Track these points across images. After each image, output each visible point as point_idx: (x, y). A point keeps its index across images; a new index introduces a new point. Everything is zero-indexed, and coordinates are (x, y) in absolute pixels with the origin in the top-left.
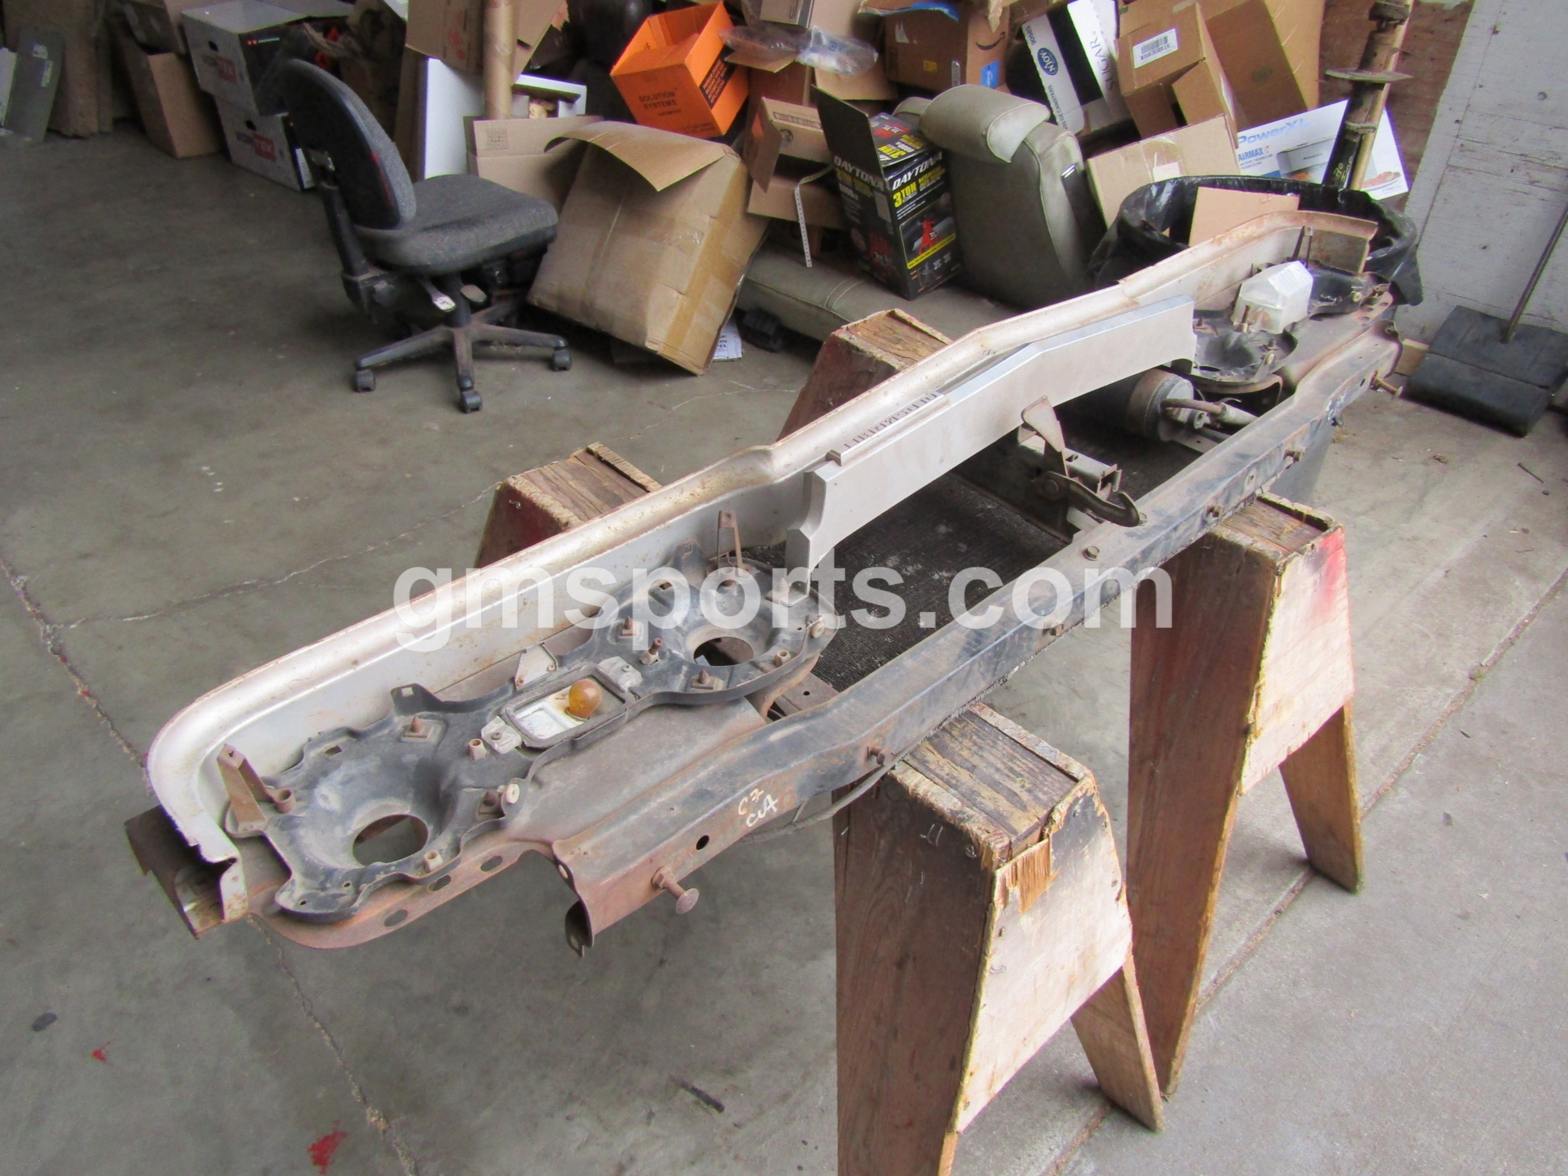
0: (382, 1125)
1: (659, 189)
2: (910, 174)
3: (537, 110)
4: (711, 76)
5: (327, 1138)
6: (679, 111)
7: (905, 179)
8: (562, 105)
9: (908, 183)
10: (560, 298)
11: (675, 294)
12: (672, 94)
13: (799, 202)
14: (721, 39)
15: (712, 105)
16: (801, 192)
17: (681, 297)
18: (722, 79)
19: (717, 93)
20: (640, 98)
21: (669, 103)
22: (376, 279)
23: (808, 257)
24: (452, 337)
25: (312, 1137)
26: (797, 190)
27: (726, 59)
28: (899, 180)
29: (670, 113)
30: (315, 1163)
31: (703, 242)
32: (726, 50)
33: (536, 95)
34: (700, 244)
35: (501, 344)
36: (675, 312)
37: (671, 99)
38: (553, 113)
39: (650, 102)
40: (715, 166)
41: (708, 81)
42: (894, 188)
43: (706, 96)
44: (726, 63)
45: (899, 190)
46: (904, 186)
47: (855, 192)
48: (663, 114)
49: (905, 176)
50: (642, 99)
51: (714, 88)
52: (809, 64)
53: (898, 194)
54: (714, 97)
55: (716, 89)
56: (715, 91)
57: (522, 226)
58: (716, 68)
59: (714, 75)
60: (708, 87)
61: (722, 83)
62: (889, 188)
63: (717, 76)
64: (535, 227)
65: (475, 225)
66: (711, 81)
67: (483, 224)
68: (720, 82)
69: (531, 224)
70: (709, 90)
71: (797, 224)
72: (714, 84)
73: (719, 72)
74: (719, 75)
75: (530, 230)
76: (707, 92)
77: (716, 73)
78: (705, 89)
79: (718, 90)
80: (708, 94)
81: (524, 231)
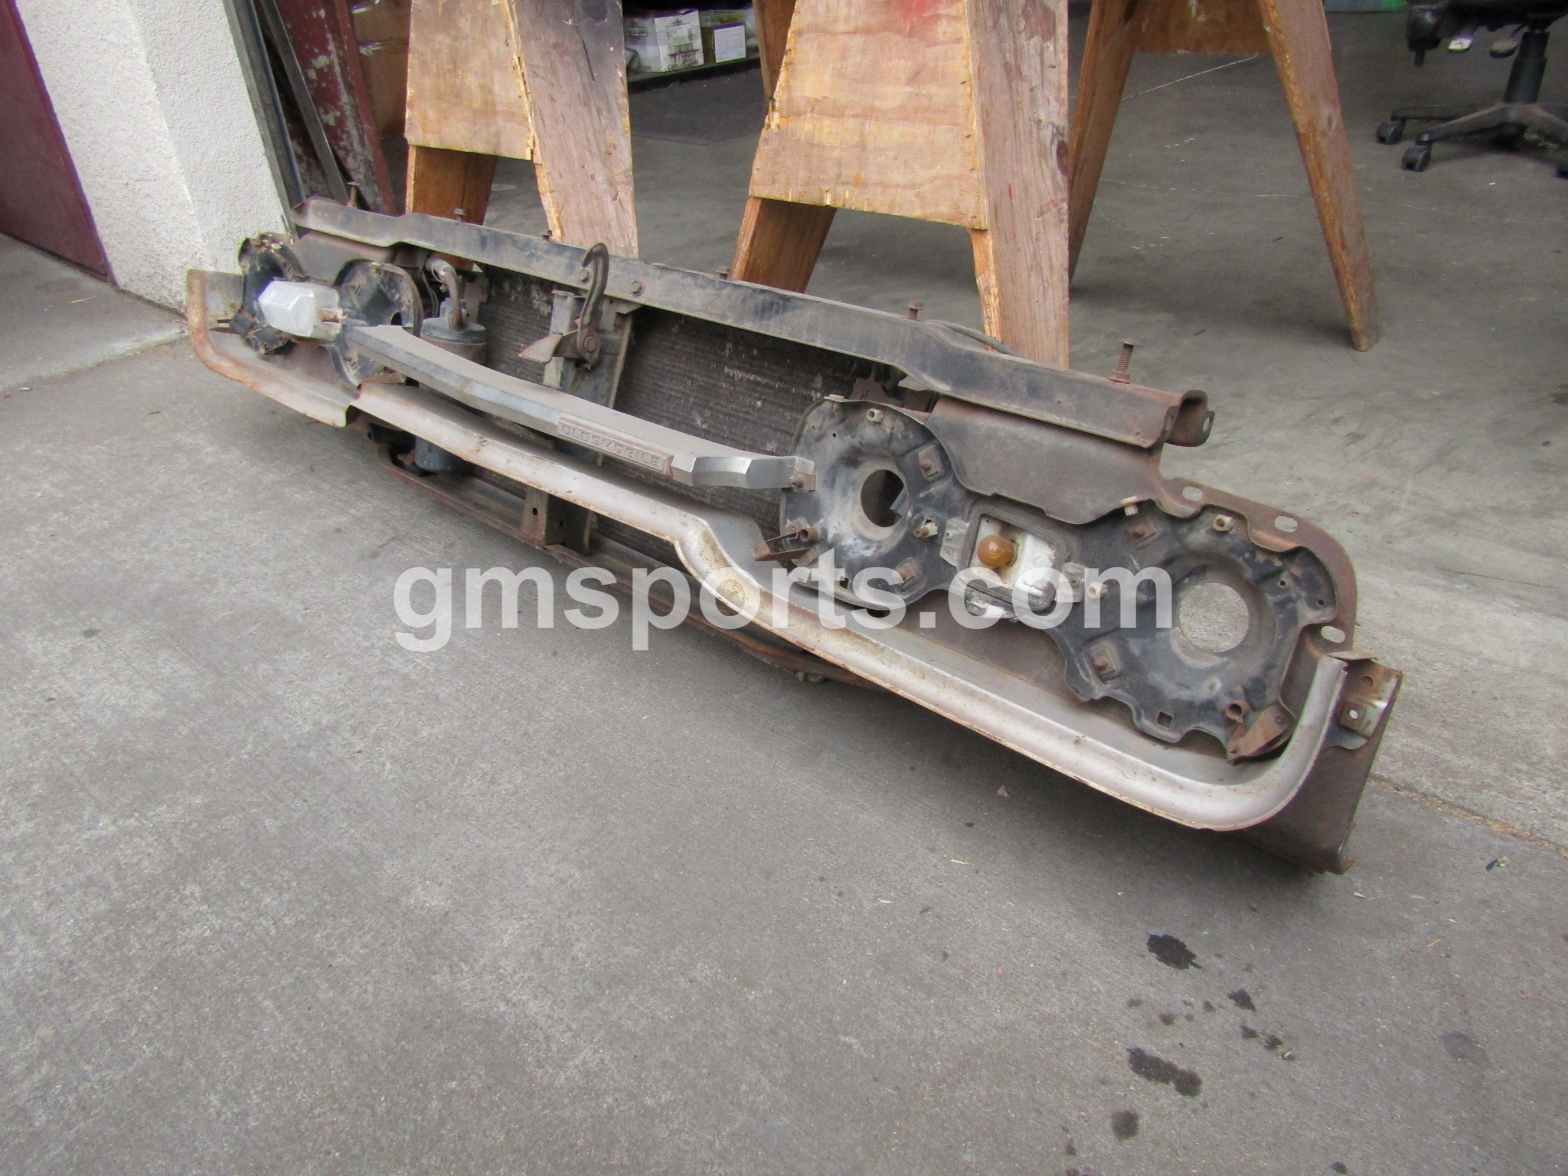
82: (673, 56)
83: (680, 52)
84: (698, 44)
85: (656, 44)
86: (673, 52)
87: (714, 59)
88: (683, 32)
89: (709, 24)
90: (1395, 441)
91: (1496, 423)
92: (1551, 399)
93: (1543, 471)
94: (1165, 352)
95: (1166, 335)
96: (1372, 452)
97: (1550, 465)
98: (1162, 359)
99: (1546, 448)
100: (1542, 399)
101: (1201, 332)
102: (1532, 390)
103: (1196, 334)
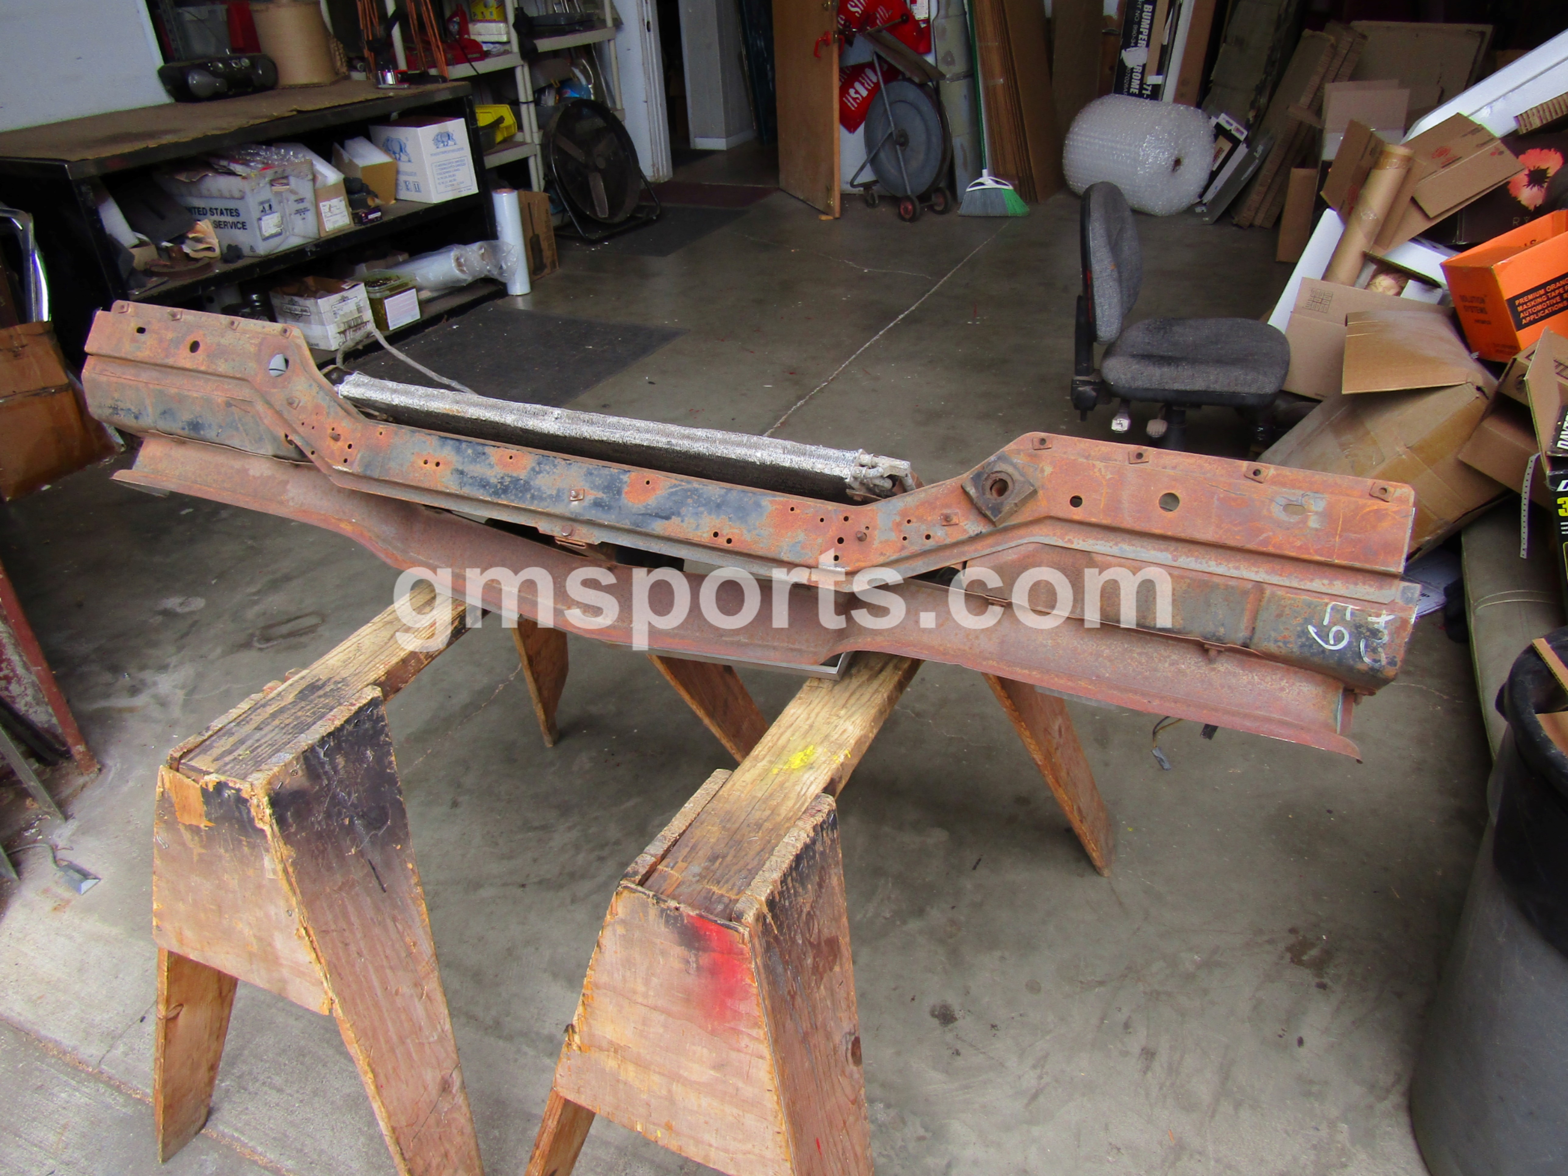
1: (1342, 393)
3: (1384, 283)
4: (1542, 292)
6: (1489, 323)
8: (1412, 287)
12: (1483, 301)
13: (1529, 471)
15: (1520, 327)
18: (1562, 300)
19: (1540, 314)
21: (1482, 311)
22: (1087, 383)
23: (1524, 545)
26: (1534, 457)
29: (1483, 322)
31: (1380, 468)
37: (1482, 305)
38: (1399, 291)
39: (1468, 304)
40: (1448, 391)
41: (1530, 297)
43: (1515, 314)
48: (1477, 321)
50: (1461, 298)
51: (1539, 307)
54: (1532, 317)
55: (1543, 309)
56: (1539, 311)
57: (1216, 382)
58: (1558, 284)
59: (1546, 293)
60: (1526, 303)
61: (1561, 305)
62: (1550, 487)
63: (1553, 294)
64: (1233, 388)
65: (1169, 364)
66: (1537, 298)
67: (1178, 366)
68: (1557, 303)
69: (1229, 384)
70: (1525, 307)
71: (1518, 498)
72: (1541, 303)
73: (1561, 290)
74: (1560, 295)
75: (1226, 389)
76: (1520, 309)
77: (1554, 290)
78: (1519, 305)
79: (1547, 312)
80: (1522, 312)
81: (1218, 387)
82: (343, 332)
83: (350, 327)
84: (368, 315)
85: (322, 324)
86: (342, 329)
87: (388, 327)
88: (350, 307)
89: (378, 295)
90: (1182, 1057)
91: (1255, 1008)
92: (1288, 956)
93: (1308, 1094)
94: (953, 907)
95: (948, 874)
96: (1168, 1084)
97: (1311, 1082)
98: (953, 922)
99: (1302, 1051)
100: (1282, 958)
101: (977, 863)
102: (1270, 942)
103: (975, 868)
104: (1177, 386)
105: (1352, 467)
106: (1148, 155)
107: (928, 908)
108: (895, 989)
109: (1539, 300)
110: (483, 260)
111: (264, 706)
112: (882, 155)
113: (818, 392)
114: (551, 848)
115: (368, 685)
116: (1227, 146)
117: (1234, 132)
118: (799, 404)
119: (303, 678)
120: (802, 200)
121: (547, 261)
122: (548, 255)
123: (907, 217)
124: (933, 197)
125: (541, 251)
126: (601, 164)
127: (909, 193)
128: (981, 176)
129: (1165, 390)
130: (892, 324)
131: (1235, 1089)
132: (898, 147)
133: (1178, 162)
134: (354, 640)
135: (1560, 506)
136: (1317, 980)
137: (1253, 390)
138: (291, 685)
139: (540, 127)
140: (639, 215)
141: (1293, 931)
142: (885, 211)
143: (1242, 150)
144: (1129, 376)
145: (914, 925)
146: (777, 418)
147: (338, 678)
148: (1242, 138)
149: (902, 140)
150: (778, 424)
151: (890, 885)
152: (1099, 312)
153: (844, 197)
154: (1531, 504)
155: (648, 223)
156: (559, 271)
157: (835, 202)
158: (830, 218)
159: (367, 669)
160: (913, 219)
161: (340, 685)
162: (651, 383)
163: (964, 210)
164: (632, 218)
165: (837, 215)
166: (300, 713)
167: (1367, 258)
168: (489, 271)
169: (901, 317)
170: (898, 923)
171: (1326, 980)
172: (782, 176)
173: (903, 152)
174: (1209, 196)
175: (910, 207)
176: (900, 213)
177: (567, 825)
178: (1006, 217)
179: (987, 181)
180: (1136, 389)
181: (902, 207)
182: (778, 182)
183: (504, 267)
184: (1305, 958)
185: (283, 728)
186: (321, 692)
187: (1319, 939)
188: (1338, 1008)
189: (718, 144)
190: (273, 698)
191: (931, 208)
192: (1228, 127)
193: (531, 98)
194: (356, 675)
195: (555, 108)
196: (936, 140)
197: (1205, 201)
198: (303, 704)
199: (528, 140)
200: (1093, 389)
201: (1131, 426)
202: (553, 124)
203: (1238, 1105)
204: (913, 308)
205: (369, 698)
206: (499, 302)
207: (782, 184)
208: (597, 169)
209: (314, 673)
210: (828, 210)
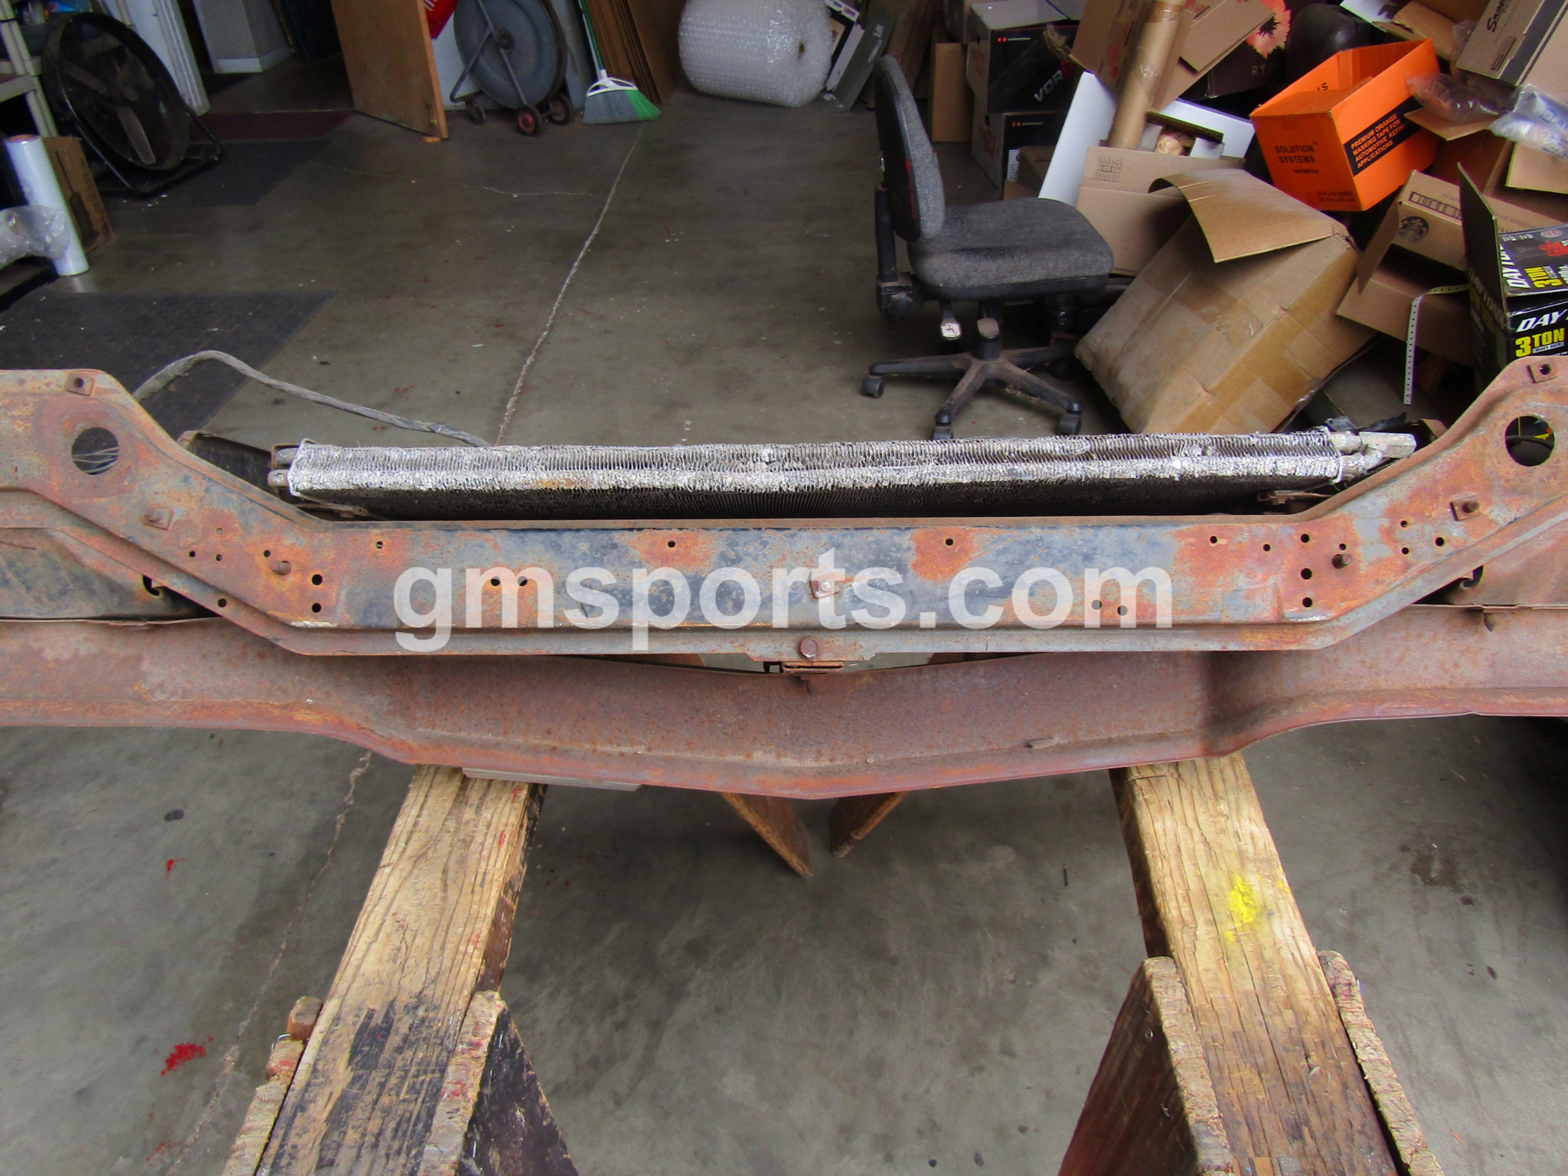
0: (228, 1070)
1: (1216, 261)
2: (1556, 316)
3: (1170, 143)
4: (1372, 133)
5: (193, 1047)
6: (1317, 171)
7: (1545, 320)
8: (1199, 143)
9: (1550, 328)
10: (1096, 357)
11: (1199, 389)
12: (1311, 149)
13: (1414, 316)
14: (1408, 87)
15: (1356, 171)
16: (1422, 306)
17: (1205, 394)
18: (1389, 139)
19: (1372, 156)
20: (1276, 147)
21: (1306, 159)
22: (900, 289)
23: (1408, 391)
24: (968, 365)
25: (186, 1038)
26: (1417, 302)
27: (1406, 115)
28: (1533, 320)
29: (1306, 171)
30: (167, 1061)
31: (1260, 335)
32: (1411, 103)
33: (1172, 127)
34: (1255, 339)
35: (1015, 388)
36: (1190, 410)
37: (1308, 154)
38: (1187, 151)
39: (1286, 155)
40: (1314, 246)
41: (1363, 139)
42: (1520, 329)
43: (1352, 158)
44: (1404, 120)
45: (1529, 333)
46: (1539, 329)
47: (1483, 322)
48: (1298, 171)
49: (1546, 317)
50: (1278, 149)
51: (1371, 149)
52: (1510, 136)
53: (1527, 340)
54: (1365, 160)
55: (1374, 151)
56: (1370, 153)
57: (1056, 268)
58: (1385, 124)
59: (1376, 133)
60: (1359, 146)
61: (1387, 145)
62: (1509, 328)
63: (1381, 134)
64: (1073, 273)
65: (1003, 256)
66: (1368, 139)
67: (1012, 257)
68: (1385, 143)
69: (1069, 268)
70: (1360, 150)
71: (1404, 345)
72: (1372, 145)
73: (1387, 130)
74: (1387, 134)
75: (1067, 275)
76: (1355, 153)
77: (1381, 130)
78: (1355, 148)
79: (1377, 153)
80: (1357, 155)
81: (1057, 274)
90: (1405, 1036)
91: (1430, 949)
92: (1418, 878)
93: (1537, 1031)
94: (1074, 941)
95: (1043, 900)
96: (1414, 1075)
97: (1530, 1015)
98: (1085, 960)
99: (1501, 983)
100: (1414, 883)
101: (1065, 876)
102: (1393, 868)
103: (1066, 883)
104: (1016, 279)
105: (1228, 339)
106: (775, 42)
107: (1049, 952)
108: (1078, 1072)
109: (1370, 142)
110: (17, 233)
111: (301, 1107)
112: (483, 62)
113: (542, 343)
114: (541, 1034)
115: (472, 996)
116: (841, 29)
117: (844, 14)
118: (528, 361)
119: (337, 1019)
120: (393, 123)
121: (98, 226)
122: (96, 217)
123: (529, 130)
124: (551, 105)
125: (86, 214)
126: (132, 95)
127: (525, 102)
128: (595, 78)
129: (1003, 285)
130: (582, 254)
131: (1475, 1053)
132: (502, 51)
133: (802, 48)
134: (380, 909)
135: (1518, 347)
136: (1460, 896)
137: (1094, 272)
138: (325, 1042)
139: (33, 53)
140: (197, 157)
141: (1404, 848)
142: (495, 127)
143: (857, 33)
144: (962, 274)
145: (1047, 979)
146: (511, 384)
147: (404, 999)
148: (854, 19)
149: (506, 42)
150: (517, 390)
151: (990, 936)
152: (922, 206)
153: (449, 114)
154: (1417, 350)
155: (209, 165)
156: (114, 237)
157: (440, 121)
158: (436, 139)
159: (447, 963)
160: (536, 132)
161: (421, 1012)
162: (323, 363)
163: (588, 118)
164: (186, 162)
165: (445, 136)
166: (385, 1100)
167: (1152, 119)
168: (31, 247)
169: (588, 243)
170: (1029, 983)
171: (1467, 894)
172: (357, 97)
173: (509, 55)
174: (833, 83)
175: (530, 119)
176: (519, 126)
177: (545, 992)
178: (637, 122)
179: (607, 83)
180: (970, 288)
181: (520, 120)
182: (352, 104)
183: (48, 239)
184: (1433, 875)
185: (375, 1146)
186: (394, 1040)
187: (1431, 849)
188: (1497, 921)
189: (251, 65)
190: (308, 1085)
191: (551, 119)
192: (837, 9)
193: (11, 15)
194: (434, 981)
195: (50, 27)
196: (547, 38)
197: (829, 89)
198: (377, 1076)
199: (20, 70)
200: (909, 295)
201: (963, 329)
202: (54, 45)
203: (1490, 1072)
204: (595, 232)
205: (494, 1020)
206: (50, 287)
207: (359, 105)
208: (126, 102)
209: (350, 1000)
210: (432, 130)
